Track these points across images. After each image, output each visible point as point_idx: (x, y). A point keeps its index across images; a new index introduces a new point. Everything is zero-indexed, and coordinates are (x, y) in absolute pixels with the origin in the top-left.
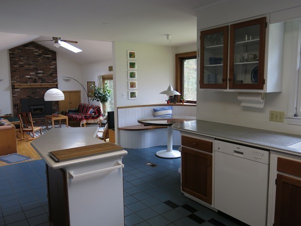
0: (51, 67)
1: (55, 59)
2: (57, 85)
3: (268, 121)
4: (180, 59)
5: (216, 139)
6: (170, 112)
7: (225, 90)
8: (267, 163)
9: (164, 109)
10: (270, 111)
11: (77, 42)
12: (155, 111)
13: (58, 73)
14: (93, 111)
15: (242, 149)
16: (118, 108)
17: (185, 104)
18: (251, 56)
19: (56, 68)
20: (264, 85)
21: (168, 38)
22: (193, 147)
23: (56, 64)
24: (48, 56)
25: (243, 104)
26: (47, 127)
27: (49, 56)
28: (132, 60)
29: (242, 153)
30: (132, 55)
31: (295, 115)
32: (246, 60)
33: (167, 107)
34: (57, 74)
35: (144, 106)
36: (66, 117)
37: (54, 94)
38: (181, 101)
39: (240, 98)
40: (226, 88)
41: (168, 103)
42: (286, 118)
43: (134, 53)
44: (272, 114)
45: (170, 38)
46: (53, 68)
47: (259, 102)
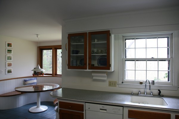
3: (108, 86)
4: (41, 50)
5: (86, 102)
6: (35, 81)
7: (85, 70)
8: (122, 114)
9: (31, 80)
10: (109, 81)
12: (25, 81)
15: (106, 107)
17: (44, 75)
18: (100, 51)
20: (110, 68)
21: (37, 36)
22: (69, 109)
25: (94, 78)
28: (9, 48)
29: (106, 110)
30: (9, 45)
31: (122, 83)
32: (96, 53)
33: (33, 78)
35: (17, 78)
38: (41, 74)
39: (93, 74)
40: (86, 69)
41: (33, 75)
42: (118, 84)
43: (11, 44)
44: (110, 83)
45: (39, 37)
47: (104, 77)
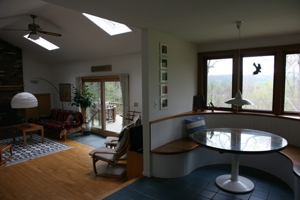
0: (15, 66)
1: (21, 58)
2: (23, 87)
4: (204, 59)
9: (197, 120)
11: (60, 35)
13: (23, 73)
14: (73, 118)
16: (150, 123)
19: (21, 68)
21: (238, 27)
23: (22, 63)
24: (11, 53)
26: (14, 139)
27: (13, 53)
28: (164, 56)
30: (164, 50)
34: (22, 75)
36: (40, 127)
37: (25, 99)
43: (166, 47)
46: (18, 68)
